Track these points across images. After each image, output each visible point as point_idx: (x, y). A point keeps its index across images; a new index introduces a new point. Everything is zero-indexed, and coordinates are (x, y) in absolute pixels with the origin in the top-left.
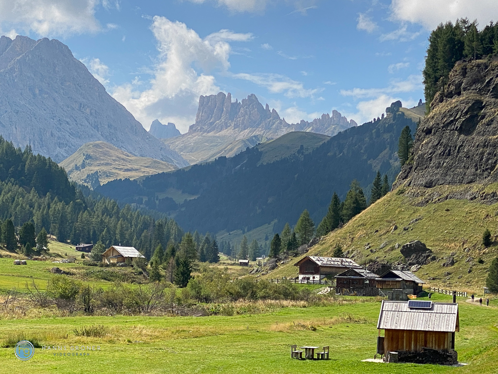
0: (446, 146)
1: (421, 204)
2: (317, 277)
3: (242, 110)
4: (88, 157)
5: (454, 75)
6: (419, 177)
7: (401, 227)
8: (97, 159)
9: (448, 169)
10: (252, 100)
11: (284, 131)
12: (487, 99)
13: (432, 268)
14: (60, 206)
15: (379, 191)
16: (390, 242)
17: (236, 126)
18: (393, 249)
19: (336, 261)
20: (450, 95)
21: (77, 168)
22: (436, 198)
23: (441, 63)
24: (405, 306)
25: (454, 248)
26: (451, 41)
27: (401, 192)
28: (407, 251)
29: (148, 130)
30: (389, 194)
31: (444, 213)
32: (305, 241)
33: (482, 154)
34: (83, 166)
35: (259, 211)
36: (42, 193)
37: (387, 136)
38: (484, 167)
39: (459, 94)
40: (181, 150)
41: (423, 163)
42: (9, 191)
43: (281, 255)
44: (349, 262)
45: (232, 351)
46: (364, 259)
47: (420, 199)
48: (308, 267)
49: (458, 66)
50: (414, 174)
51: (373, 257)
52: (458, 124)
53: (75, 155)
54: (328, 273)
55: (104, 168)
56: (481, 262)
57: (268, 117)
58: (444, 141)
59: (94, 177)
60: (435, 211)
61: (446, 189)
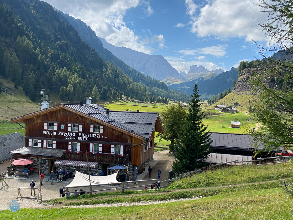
0: (242, 84)
1: (238, 95)
2: (218, 109)
3: (199, 69)
4: (168, 79)
5: (244, 71)
6: (237, 90)
7: (234, 99)
8: (169, 80)
9: (243, 88)
10: (201, 66)
11: (209, 74)
12: (250, 76)
13: (239, 107)
14: (166, 92)
15: (230, 92)
16: (232, 102)
17: (198, 72)
18: (232, 103)
19: (222, 106)
20: (243, 75)
21: (165, 82)
22: (240, 94)
23: (242, 69)
24: (234, 122)
25: (243, 104)
26: (243, 65)
27: (234, 93)
28: (235, 104)
29: (179, 73)
30: (231, 93)
31: (242, 97)
32: (215, 101)
33: (249, 86)
34: (167, 81)
35: (203, 90)
36: (162, 89)
37: (231, 74)
38: (249, 88)
39: (245, 75)
40: (186, 77)
41: (238, 87)
42: (157, 89)
43: (211, 104)
44: (224, 106)
45: (213, 126)
46: (227, 105)
47: (237, 94)
48: (217, 107)
49: (245, 70)
50: (236, 89)
51: (228, 105)
52: (245, 81)
53: (165, 79)
54: (220, 108)
55: (171, 82)
56: (248, 106)
57: (205, 70)
58: (242, 83)
59: (169, 83)
60: (240, 96)
61: (242, 92)
